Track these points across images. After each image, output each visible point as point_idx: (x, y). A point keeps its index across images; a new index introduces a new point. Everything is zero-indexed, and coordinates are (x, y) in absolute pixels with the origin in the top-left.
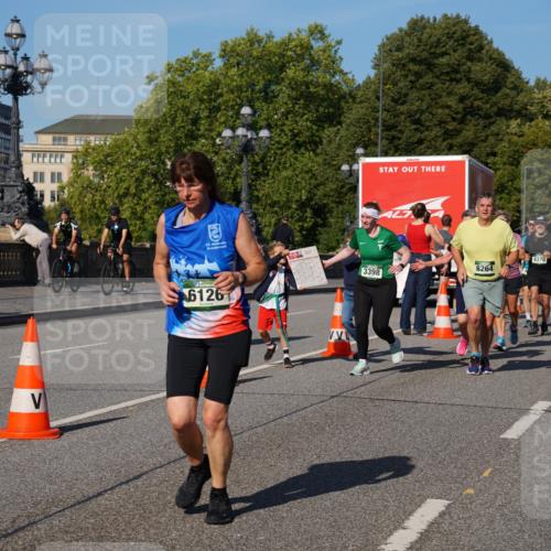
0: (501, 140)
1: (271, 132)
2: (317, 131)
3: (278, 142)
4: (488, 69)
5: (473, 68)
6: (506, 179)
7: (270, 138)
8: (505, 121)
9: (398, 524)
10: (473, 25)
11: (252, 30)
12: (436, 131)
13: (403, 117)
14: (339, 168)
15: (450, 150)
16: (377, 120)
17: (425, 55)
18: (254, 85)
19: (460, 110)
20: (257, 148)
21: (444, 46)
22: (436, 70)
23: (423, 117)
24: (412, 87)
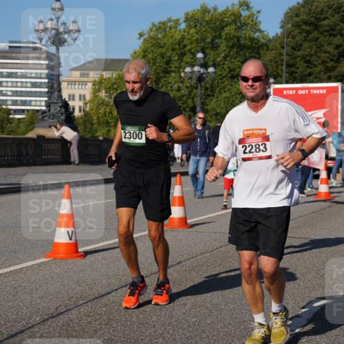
1: (216, 69)
3: (220, 75)
7: (215, 73)
11: (204, 4)
12: (320, 68)
13: (299, 59)
15: (329, 80)
16: (282, 61)
17: (313, 19)
18: (205, 39)
19: (336, 54)
20: (206, 79)
21: (326, 14)
22: (320, 29)
23: (312, 59)
24: (305, 40)
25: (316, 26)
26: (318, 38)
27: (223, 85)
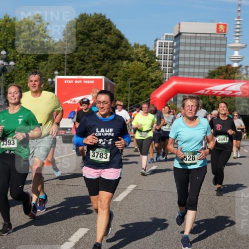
0: (119, 70)
1: (15, 62)
2: (37, 63)
3: (18, 67)
4: (114, 38)
5: (108, 37)
6: (121, 87)
7: (15, 65)
8: (121, 61)
9: (66, 239)
10: (107, 18)
11: (7, 15)
12: (90, 65)
13: (76, 58)
14: (47, 80)
15: (97, 73)
16: (64, 59)
17: (86, 31)
18: (7, 40)
19: (102, 56)
20: (8, 70)
21: (95, 27)
22: (91, 38)
23: (85, 58)
24: (80, 45)
25: (88, 36)
26: (90, 44)
27: (20, 74)
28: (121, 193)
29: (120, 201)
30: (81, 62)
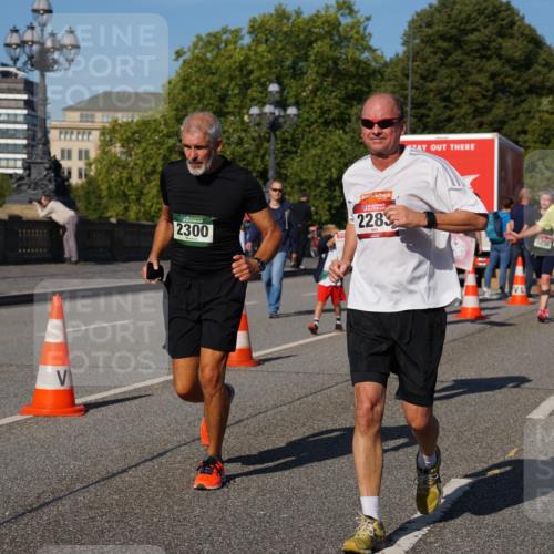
0: (533, 118)
1: (299, 109)
2: (346, 108)
3: (308, 119)
4: (520, 46)
5: (504, 45)
7: (298, 116)
8: (536, 98)
12: (466, 109)
13: (432, 95)
15: (480, 128)
16: (406, 97)
17: (454, 32)
18: (282, 61)
19: (491, 87)
20: (284, 125)
21: (475, 22)
22: (466, 47)
23: (453, 95)
24: (442, 65)
25: (459, 44)
26: (462, 62)
27: (311, 135)
28: (544, 400)
29: (542, 417)
30: (443, 104)
